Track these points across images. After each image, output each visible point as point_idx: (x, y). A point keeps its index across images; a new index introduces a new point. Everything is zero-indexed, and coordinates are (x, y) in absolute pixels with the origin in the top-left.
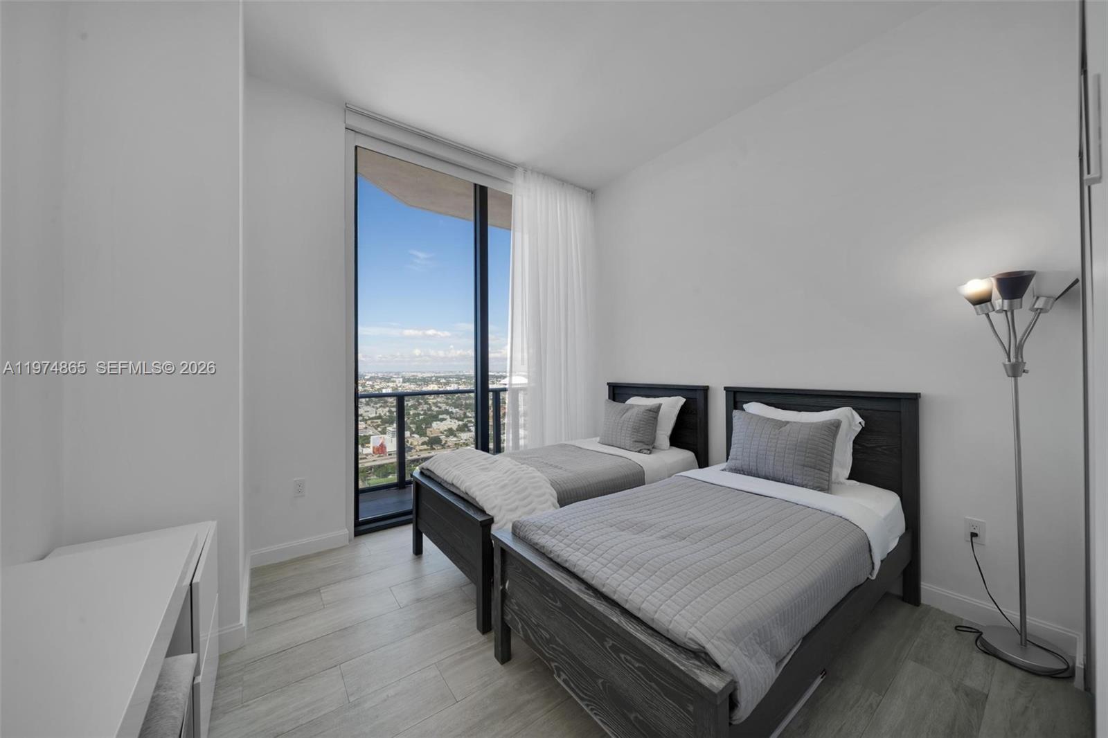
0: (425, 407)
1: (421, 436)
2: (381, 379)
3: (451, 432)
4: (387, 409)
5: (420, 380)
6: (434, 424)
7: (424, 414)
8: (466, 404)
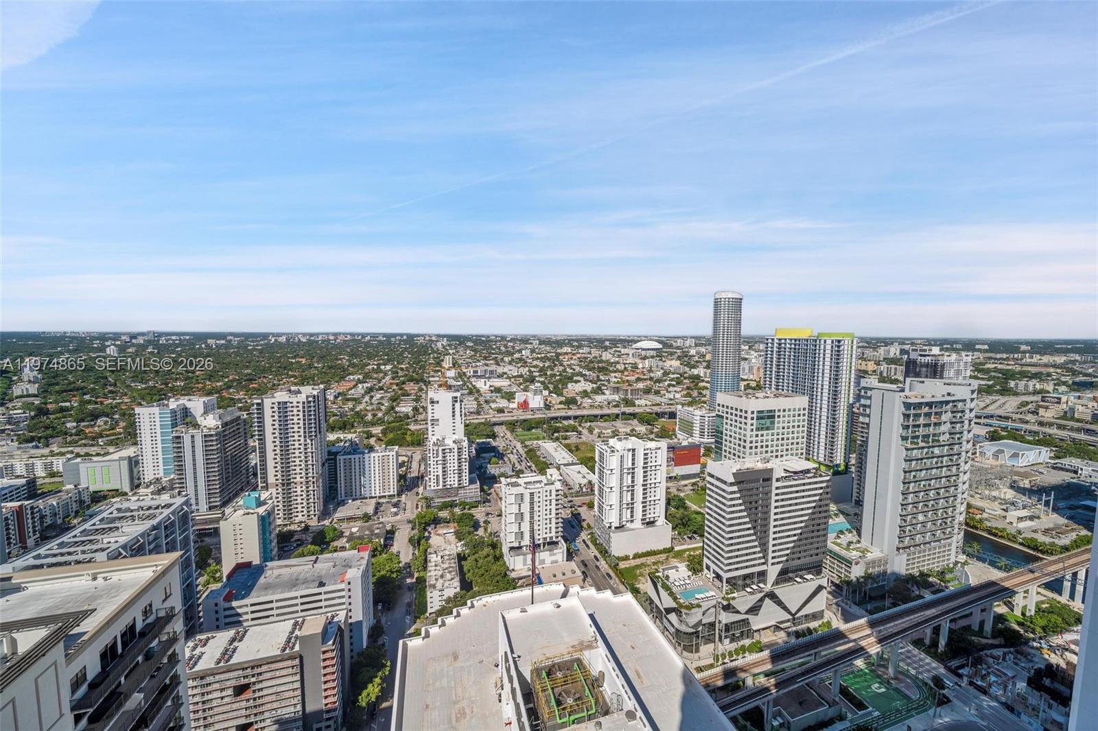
0: (561, 368)
1: (558, 395)
2: (520, 340)
3: (585, 394)
4: (527, 369)
5: (554, 343)
6: (570, 385)
7: (560, 375)
8: (599, 367)
